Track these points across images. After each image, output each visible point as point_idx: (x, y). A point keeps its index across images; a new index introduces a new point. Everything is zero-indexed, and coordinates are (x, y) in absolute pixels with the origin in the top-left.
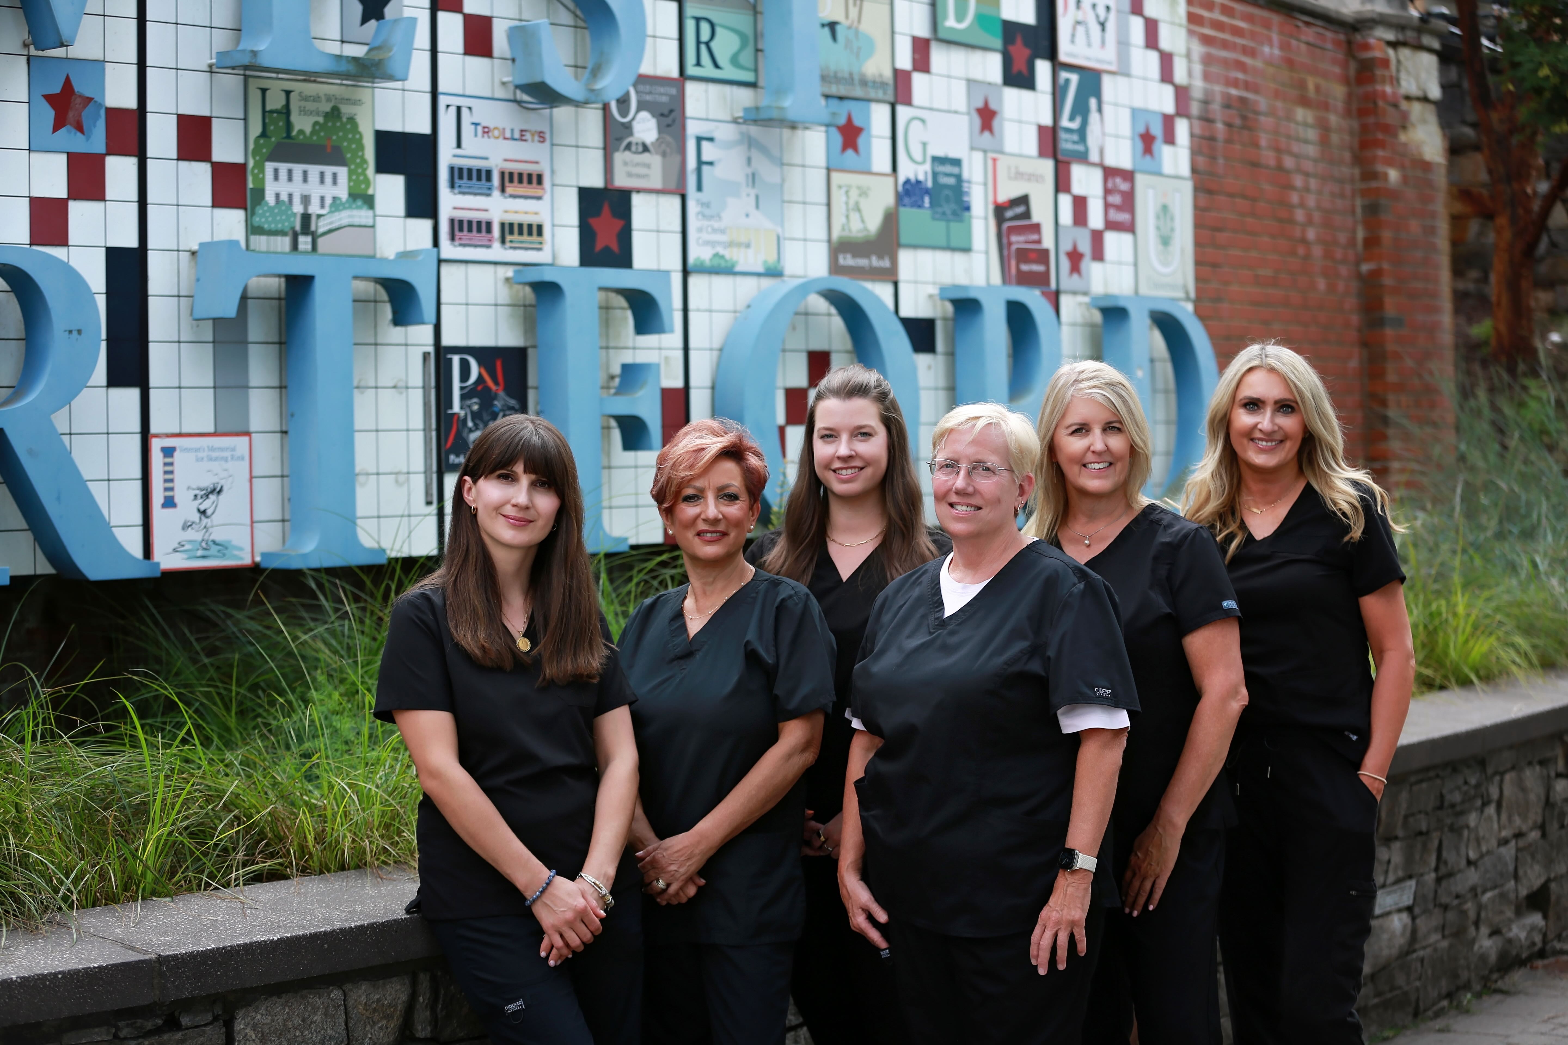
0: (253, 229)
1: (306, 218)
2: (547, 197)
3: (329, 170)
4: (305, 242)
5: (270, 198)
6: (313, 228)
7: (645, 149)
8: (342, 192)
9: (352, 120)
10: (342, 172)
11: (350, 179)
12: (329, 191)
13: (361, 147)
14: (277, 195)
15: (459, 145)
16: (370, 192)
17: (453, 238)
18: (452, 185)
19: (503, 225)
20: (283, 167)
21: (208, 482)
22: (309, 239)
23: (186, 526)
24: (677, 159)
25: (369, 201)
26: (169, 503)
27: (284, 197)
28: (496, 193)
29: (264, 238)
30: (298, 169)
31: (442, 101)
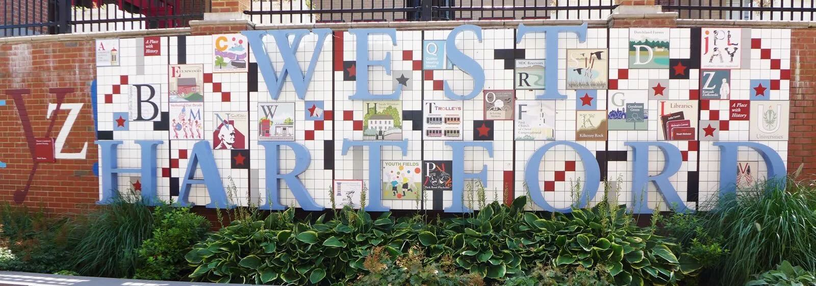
0: (364, 135)
1: (381, 132)
2: (461, 123)
3: (388, 121)
4: (380, 137)
5: (370, 128)
6: (383, 134)
7: (499, 109)
8: (392, 125)
9: (395, 109)
10: (392, 121)
11: (394, 122)
12: (388, 125)
13: (398, 115)
14: (372, 127)
15: (430, 112)
16: (401, 125)
17: (428, 135)
18: (428, 122)
19: (445, 131)
20: (374, 121)
21: (350, 190)
22: (382, 137)
23: (344, 200)
24: (512, 111)
25: (401, 127)
26: (339, 194)
27: (374, 127)
28: (443, 123)
29: (368, 137)
30: (378, 121)
31: (425, 102)
